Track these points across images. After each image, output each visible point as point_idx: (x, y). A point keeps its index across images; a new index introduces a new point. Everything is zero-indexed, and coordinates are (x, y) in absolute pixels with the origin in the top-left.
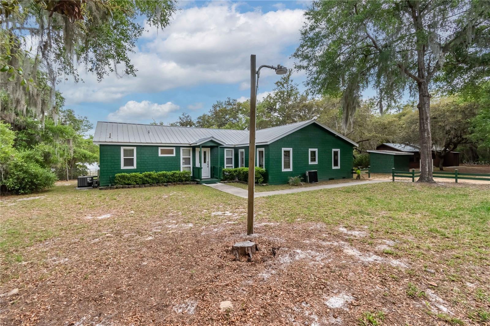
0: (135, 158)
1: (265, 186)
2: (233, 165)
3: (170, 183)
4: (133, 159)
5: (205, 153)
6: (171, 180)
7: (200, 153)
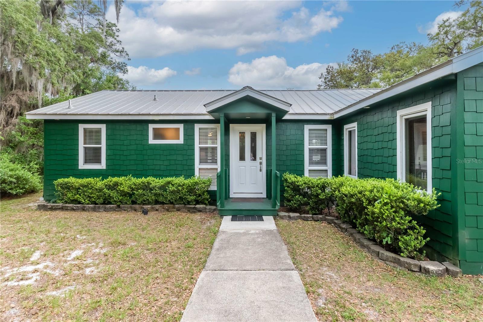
0: (103, 146)
1: (439, 275)
2: (329, 167)
3: (157, 206)
4: (100, 148)
5: (254, 136)
6: (161, 199)
7: (242, 136)
